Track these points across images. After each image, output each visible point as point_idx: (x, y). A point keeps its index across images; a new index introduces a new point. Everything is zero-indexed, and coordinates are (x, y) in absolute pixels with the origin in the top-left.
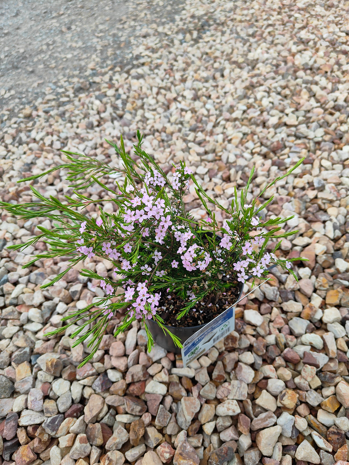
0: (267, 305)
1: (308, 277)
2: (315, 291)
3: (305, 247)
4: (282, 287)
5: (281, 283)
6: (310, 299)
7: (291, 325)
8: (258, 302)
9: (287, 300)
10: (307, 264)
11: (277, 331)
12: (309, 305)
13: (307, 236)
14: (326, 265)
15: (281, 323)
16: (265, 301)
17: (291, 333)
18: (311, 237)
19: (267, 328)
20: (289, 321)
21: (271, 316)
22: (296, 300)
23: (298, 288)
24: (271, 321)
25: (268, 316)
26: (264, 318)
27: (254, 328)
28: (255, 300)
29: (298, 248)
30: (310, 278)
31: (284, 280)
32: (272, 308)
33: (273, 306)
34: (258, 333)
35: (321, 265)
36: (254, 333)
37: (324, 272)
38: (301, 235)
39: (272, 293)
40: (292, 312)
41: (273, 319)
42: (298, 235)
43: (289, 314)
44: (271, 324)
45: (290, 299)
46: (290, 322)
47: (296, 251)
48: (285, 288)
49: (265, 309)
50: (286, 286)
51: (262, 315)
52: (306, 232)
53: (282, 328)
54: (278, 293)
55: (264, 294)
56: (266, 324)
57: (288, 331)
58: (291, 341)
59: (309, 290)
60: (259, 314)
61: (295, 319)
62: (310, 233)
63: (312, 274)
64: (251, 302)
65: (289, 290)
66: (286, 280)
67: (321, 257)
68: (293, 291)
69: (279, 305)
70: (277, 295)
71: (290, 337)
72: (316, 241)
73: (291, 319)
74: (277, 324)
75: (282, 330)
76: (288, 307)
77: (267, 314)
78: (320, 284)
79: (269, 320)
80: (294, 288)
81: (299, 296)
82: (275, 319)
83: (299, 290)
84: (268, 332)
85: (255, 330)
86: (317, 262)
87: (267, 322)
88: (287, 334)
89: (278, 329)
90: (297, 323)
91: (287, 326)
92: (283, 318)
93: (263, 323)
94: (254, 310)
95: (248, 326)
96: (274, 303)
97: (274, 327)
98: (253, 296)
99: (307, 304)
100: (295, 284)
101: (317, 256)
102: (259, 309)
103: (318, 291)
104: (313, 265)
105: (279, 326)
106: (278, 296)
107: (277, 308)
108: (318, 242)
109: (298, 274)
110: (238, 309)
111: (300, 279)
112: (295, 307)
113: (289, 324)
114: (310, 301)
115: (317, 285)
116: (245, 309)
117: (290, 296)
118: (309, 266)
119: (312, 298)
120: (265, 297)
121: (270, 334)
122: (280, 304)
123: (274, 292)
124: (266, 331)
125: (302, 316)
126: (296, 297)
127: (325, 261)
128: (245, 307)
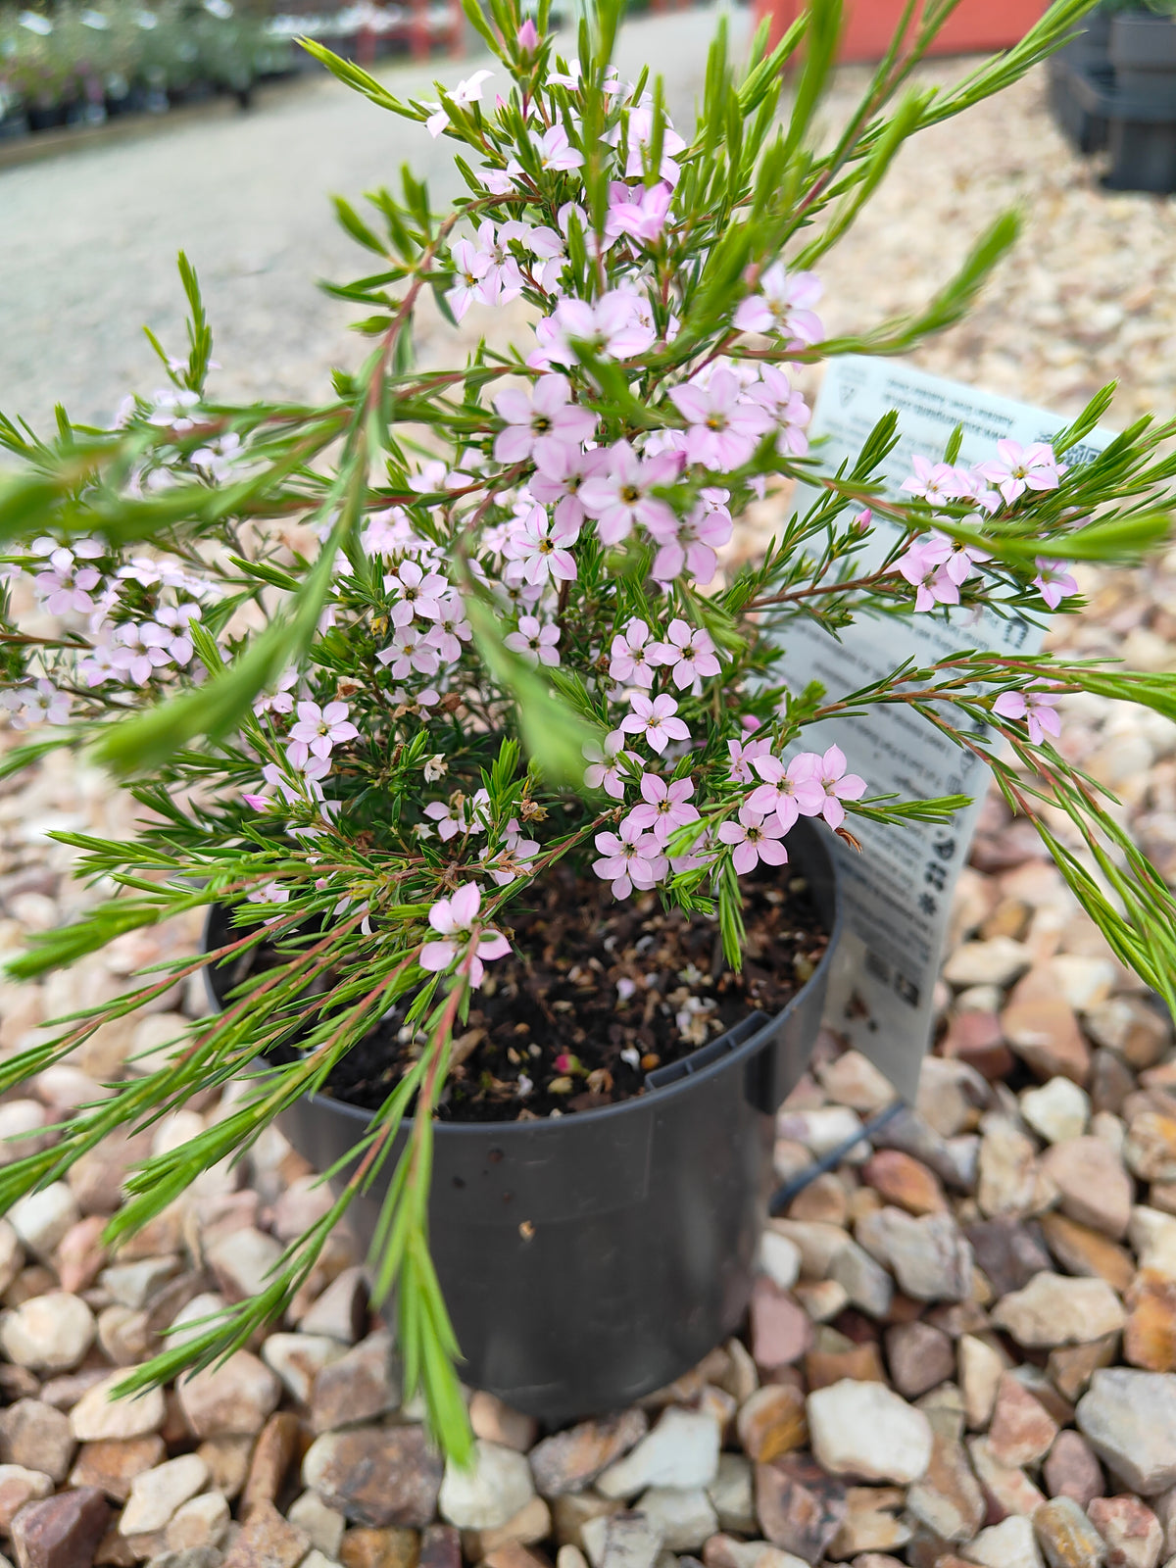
0: (928, 1335)
1: (1078, 1127)
2: (1142, 1191)
3: (1009, 987)
4: (968, 1209)
5: (956, 1190)
6: (1128, 1245)
7: (1098, 1425)
8: (865, 1329)
9: (1018, 1278)
10: (1051, 1065)
11: (1029, 1489)
12: (1140, 1282)
13: (1002, 933)
14: (1140, 1050)
15: (1032, 1431)
16: (905, 1313)
17: (1112, 1480)
18: (1021, 937)
19: (969, 1484)
20: (1074, 1404)
21: (965, 1397)
22: (1062, 1269)
23: (1051, 1195)
24: (972, 1431)
25: (948, 1398)
26: (930, 1415)
27: (891, 1498)
28: (850, 1320)
29: (982, 999)
30: (1089, 1130)
31: (964, 1170)
32: (955, 1345)
33: (956, 1329)
34: (922, 1527)
35: (1120, 1056)
36: (901, 1535)
37: (1140, 1087)
38: (976, 936)
39: (931, 1253)
40: (1072, 1344)
41: (981, 1414)
42: (959, 937)
43: (1061, 1359)
44: (981, 1448)
45: (1031, 1273)
46: (1087, 1408)
47: (976, 1011)
48: (984, 1217)
49: (920, 1360)
50: (987, 1200)
51: (912, 1399)
52: (991, 917)
53: (1045, 1459)
54: (965, 1247)
55: (891, 1272)
56: (952, 1458)
57: (1090, 1474)
58: (1136, 1535)
59: (1113, 1200)
60: (897, 1401)
61: (1107, 1382)
62: (1010, 919)
63: (1094, 1108)
64: (830, 1336)
65: (1012, 1220)
66: (977, 1172)
67: (1105, 1016)
68: (1032, 1221)
69: (983, 1322)
70: (957, 1259)
71: (1119, 1513)
72: (1053, 945)
73: (1085, 1389)
74: (1019, 1439)
75: (1053, 1471)
76: (1038, 1320)
77: (937, 1386)
78: (1156, 1149)
79: (957, 1424)
80: (1032, 1204)
81: (1076, 1244)
82: (994, 1409)
83: (1061, 1209)
84: (979, 1508)
85: (899, 1512)
86: (1094, 1044)
87: (955, 1442)
88: (1090, 1494)
89: (1027, 1469)
90: (1123, 1404)
91: (1070, 1442)
92: (1033, 1393)
93: (937, 1450)
94: (860, 1378)
95: (855, 1494)
96: (956, 1314)
97: (999, 1464)
98: (831, 1299)
99: (1130, 1280)
100: (1029, 1180)
101: (1081, 1017)
102: (887, 1372)
103: (1159, 1193)
104: (1080, 1059)
105: (1028, 1451)
106: (967, 1268)
107: (978, 1335)
108: (1061, 951)
109: (1027, 1128)
110: (771, 1395)
111: (1043, 1145)
112: (1082, 1305)
113: (1085, 1423)
114: (1135, 1259)
115: (1142, 1162)
116: (807, 1388)
117: (1030, 1252)
118: (1067, 1072)
119: (1138, 1236)
120: (897, 1289)
121: (994, 1516)
122: (989, 1308)
123: (941, 1250)
124: (966, 1510)
125: (1135, 1351)
126: (1063, 1252)
127: (1134, 1031)
128: (807, 1376)
